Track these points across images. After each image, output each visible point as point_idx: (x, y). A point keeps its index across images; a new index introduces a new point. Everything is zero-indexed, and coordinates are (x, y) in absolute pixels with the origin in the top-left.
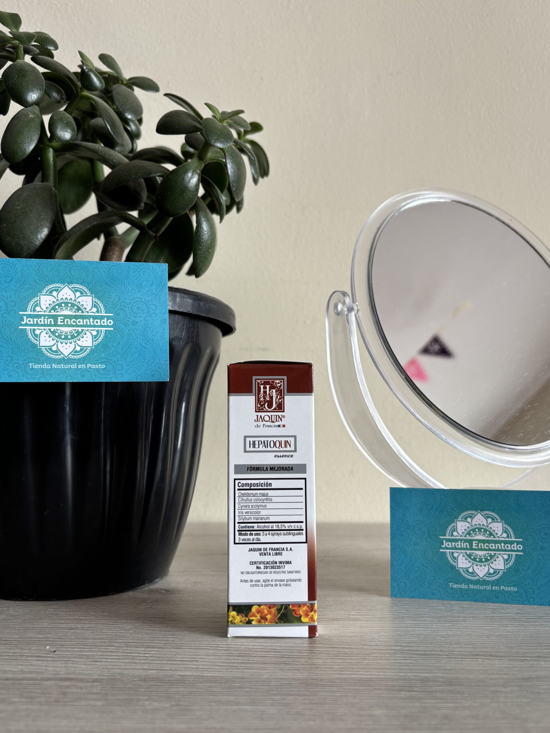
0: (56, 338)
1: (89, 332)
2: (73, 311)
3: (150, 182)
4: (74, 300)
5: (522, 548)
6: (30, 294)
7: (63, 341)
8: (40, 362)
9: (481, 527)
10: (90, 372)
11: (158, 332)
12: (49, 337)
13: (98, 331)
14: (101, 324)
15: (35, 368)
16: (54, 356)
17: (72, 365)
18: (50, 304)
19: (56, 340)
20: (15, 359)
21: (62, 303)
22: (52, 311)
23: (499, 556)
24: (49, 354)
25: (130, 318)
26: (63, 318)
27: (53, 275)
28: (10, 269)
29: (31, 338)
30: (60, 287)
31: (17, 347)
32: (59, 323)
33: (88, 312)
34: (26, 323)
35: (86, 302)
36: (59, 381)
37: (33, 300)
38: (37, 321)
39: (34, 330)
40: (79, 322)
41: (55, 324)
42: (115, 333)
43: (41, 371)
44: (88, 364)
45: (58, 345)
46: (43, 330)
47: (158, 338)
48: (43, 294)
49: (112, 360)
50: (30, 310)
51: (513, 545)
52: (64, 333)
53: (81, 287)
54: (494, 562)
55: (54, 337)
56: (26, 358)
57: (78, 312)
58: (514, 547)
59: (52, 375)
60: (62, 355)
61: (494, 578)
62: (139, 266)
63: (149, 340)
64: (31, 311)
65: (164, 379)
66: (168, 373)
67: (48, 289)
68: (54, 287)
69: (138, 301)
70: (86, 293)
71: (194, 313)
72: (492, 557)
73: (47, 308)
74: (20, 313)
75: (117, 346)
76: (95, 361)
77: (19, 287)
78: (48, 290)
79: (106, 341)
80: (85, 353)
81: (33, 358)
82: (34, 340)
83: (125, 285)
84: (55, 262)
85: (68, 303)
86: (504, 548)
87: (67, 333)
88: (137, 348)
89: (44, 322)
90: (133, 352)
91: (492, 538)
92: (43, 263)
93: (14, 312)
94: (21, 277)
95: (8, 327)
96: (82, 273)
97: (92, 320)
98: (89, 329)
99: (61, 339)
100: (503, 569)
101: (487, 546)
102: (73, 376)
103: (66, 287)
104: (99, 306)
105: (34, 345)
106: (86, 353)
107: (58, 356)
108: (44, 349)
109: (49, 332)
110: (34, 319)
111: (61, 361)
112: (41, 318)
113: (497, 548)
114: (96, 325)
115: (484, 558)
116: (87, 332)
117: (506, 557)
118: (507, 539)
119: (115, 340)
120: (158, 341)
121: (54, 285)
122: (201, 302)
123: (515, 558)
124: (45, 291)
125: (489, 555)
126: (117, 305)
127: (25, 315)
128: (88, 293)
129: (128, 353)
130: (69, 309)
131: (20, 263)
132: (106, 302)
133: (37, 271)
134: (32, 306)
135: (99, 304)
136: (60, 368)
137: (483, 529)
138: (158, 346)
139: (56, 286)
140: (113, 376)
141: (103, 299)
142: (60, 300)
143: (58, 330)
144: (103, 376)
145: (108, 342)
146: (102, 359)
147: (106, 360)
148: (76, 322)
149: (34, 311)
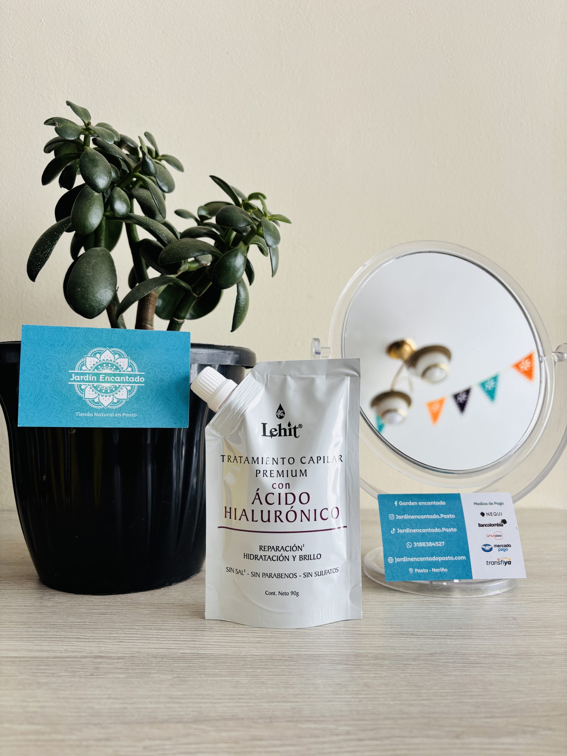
1: (125, 387)
2: (113, 370)
4: (114, 361)
6: (78, 356)
7: (103, 394)
8: (84, 411)
10: (125, 420)
12: (93, 391)
13: (132, 387)
14: (135, 381)
15: (80, 416)
16: (96, 406)
17: (111, 414)
18: (94, 364)
19: (98, 393)
20: (64, 409)
21: (104, 363)
22: (96, 370)
24: (92, 405)
25: (158, 377)
26: (104, 375)
27: (98, 340)
29: (78, 391)
30: (103, 351)
31: (67, 398)
33: (124, 371)
34: (74, 379)
35: (123, 363)
37: (81, 361)
38: (83, 378)
39: (80, 385)
40: (117, 379)
41: (97, 381)
42: (146, 388)
43: (85, 418)
44: (123, 413)
45: (100, 398)
46: (88, 385)
48: (89, 356)
49: (142, 411)
50: (77, 368)
52: (104, 388)
53: (119, 351)
55: (97, 391)
56: (74, 408)
57: (116, 371)
59: (94, 422)
60: (103, 406)
63: (173, 395)
64: (78, 370)
65: (185, 426)
66: (188, 421)
67: (93, 351)
68: (98, 350)
69: (165, 363)
70: (123, 356)
73: (91, 368)
74: (70, 371)
75: (147, 398)
76: (129, 410)
77: (69, 350)
78: (93, 353)
79: (139, 393)
80: (121, 405)
81: (79, 407)
82: (80, 394)
83: (155, 349)
85: (108, 363)
87: (107, 388)
88: (163, 400)
89: (89, 378)
90: (160, 404)
93: (64, 370)
94: (71, 342)
95: (59, 382)
96: (120, 339)
97: (127, 377)
99: (102, 392)
102: (111, 423)
103: (108, 350)
104: (134, 366)
105: (80, 398)
108: (88, 400)
109: (93, 387)
110: (81, 376)
111: (101, 410)
112: (87, 376)
114: (130, 382)
116: (123, 387)
119: (146, 394)
124: (90, 354)
126: (148, 365)
127: (73, 373)
128: (125, 356)
129: (156, 404)
130: (109, 368)
131: (71, 330)
132: (140, 363)
133: (84, 337)
134: (79, 366)
135: (134, 364)
136: (101, 416)
139: (100, 348)
140: (144, 422)
141: (136, 361)
142: (102, 361)
143: (100, 385)
144: (135, 423)
145: (140, 396)
146: (134, 409)
147: (138, 410)
148: (114, 379)
149: (81, 369)
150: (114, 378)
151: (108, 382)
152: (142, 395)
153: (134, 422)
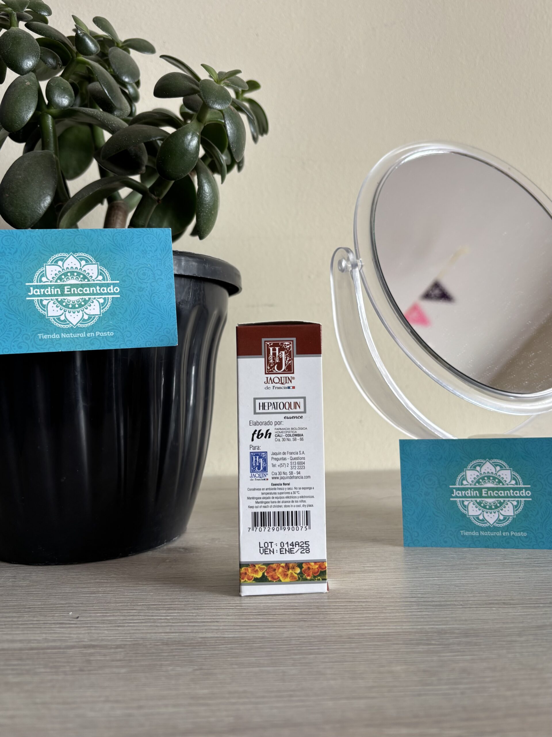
0: (64, 308)
1: (96, 300)
2: (80, 279)
3: (151, 147)
4: (80, 269)
5: (530, 494)
6: (35, 265)
7: (70, 310)
8: (49, 332)
9: (490, 475)
10: (99, 340)
11: (165, 297)
12: (57, 307)
13: (105, 299)
14: (108, 292)
15: (44, 339)
16: (63, 326)
17: (81, 334)
18: (56, 274)
19: (63, 310)
20: (23, 331)
21: (68, 272)
22: (59, 281)
23: (509, 503)
24: (57, 324)
25: (136, 285)
26: (69, 287)
27: (57, 245)
28: (14, 240)
29: (38, 309)
30: (65, 257)
31: (25, 318)
32: (66, 293)
33: (94, 280)
34: (33, 294)
35: (92, 270)
36: (69, 351)
37: (39, 271)
38: (44, 292)
39: (41, 300)
40: (86, 290)
41: (61, 294)
42: (122, 300)
43: (51, 341)
44: (97, 332)
45: (66, 314)
46: (50, 300)
47: (165, 304)
48: (49, 264)
49: (120, 327)
50: (36, 280)
51: (521, 492)
52: (71, 302)
53: (86, 256)
54: (503, 508)
55: (62, 307)
56: (35, 329)
57: (84, 280)
58: (522, 493)
59: (61, 344)
60: (71, 324)
61: (504, 524)
62: (143, 232)
63: (156, 305)
64: (37, 282)
65: (173, 344)
66: (176, 337)
67: (53, 258)
68: (59, 257)
69: (144, 267)
70: (91, 261)
71: (199, 276)
72: (501, 504)
73: (53, 278)
74: (27, 284)
75: (124, 313)
76: (104, 328)
77: (24, 259)
78: (53, 260)
79: (113, 308)
80: (93, 322)
81: (42, 328)
82: (42, 311)
83: (129, 251)
84: (58, 231)
85: (74, 272)
86: (512, 495)
87: (74, 302)
88: (144, 314)
89: (51, 291)
90: (141, 318)
91: (501, 486)
92: (47, 233)
93: (20, 283)
94: (25, 248)
95: (14, 298)
96: (86, 241)
97: (98, 288)
98: (96, 297)
99: (69, 308)
100: (513, 515)
101: (496, 493)
102: (82, 345)
103: (71, 256)
104: (105, 273)
105: (42, 316)
106: (95, 321)
107: (67, 326)
108: (52, 319)
109: (57, 302)
110: (41, 290)
111: (70, 330)
112: (48, 288)
113: (506, 495)
114: (102, 293)
115: (494, 505)
116: (94, 300)
117: (515, 503)
118: (516, 486)
119: (123, 307)
120: (165, 306)
121: (59, 254)
122: (206, 265)
123: (524, 504)
124: (51, 261)
125: (498, 502)
126: (122, 272)
127: (31, 286)
128: (93, 262)
129: (136, 319)
130: (75, 278)
131: (24, 234)
132: (112, 269)
133: (41, 241)
134: (38, 277)
135: (105, 271)
136: (69, 337)
137: (492, 476)
138: (165, 310)
139: (61, 255)
140: (122, 342)
141: (108, 267)
142: (66, 269)
143: (65, 299)
144: (112, 343)
145: (115, 310)
146: (110, 326)
147: (115, 328)
148: (82, 291)
149: (41, 281)
150: (82, 289)
151: (74, 295)
152: (117, 308)
153: (110, 342)
